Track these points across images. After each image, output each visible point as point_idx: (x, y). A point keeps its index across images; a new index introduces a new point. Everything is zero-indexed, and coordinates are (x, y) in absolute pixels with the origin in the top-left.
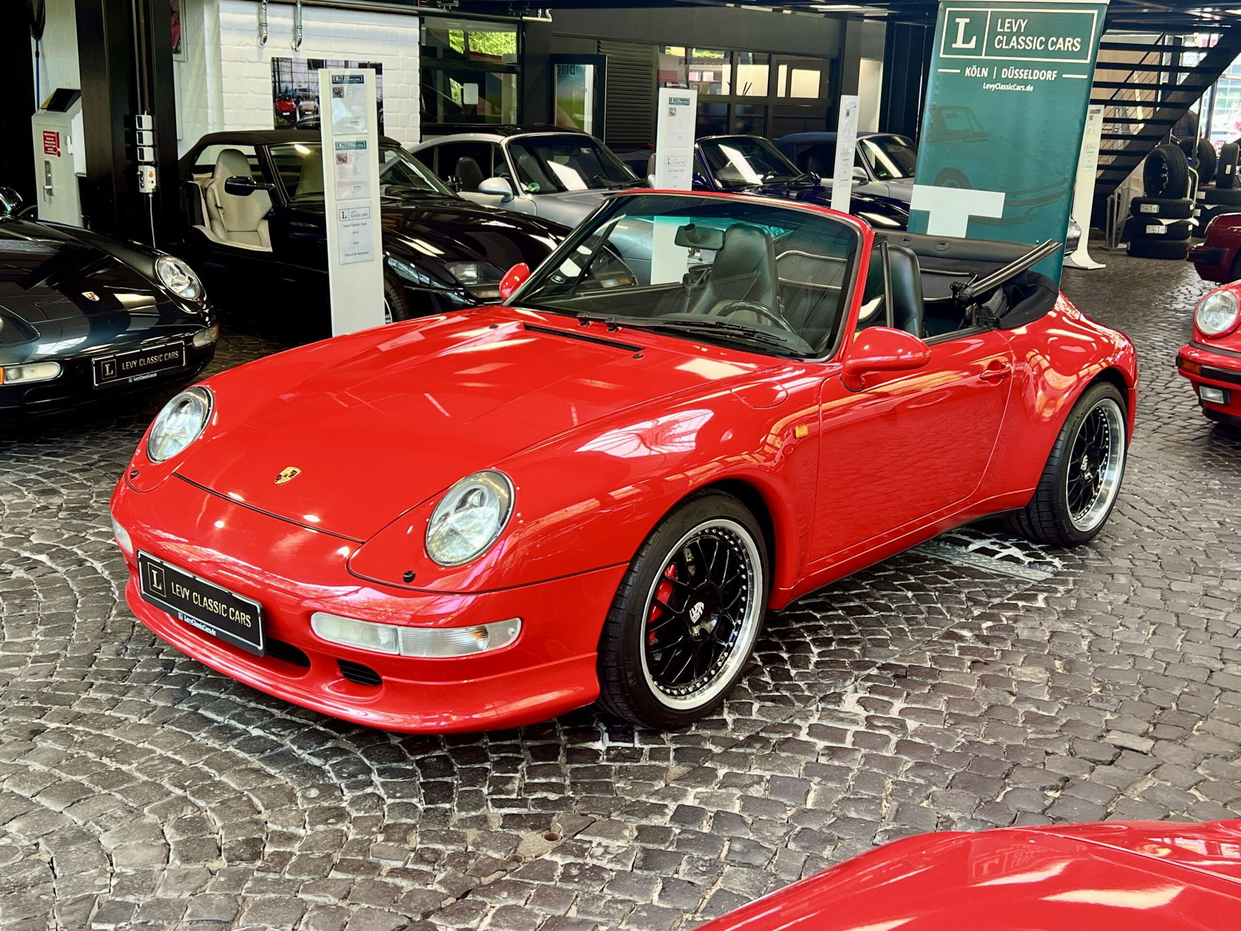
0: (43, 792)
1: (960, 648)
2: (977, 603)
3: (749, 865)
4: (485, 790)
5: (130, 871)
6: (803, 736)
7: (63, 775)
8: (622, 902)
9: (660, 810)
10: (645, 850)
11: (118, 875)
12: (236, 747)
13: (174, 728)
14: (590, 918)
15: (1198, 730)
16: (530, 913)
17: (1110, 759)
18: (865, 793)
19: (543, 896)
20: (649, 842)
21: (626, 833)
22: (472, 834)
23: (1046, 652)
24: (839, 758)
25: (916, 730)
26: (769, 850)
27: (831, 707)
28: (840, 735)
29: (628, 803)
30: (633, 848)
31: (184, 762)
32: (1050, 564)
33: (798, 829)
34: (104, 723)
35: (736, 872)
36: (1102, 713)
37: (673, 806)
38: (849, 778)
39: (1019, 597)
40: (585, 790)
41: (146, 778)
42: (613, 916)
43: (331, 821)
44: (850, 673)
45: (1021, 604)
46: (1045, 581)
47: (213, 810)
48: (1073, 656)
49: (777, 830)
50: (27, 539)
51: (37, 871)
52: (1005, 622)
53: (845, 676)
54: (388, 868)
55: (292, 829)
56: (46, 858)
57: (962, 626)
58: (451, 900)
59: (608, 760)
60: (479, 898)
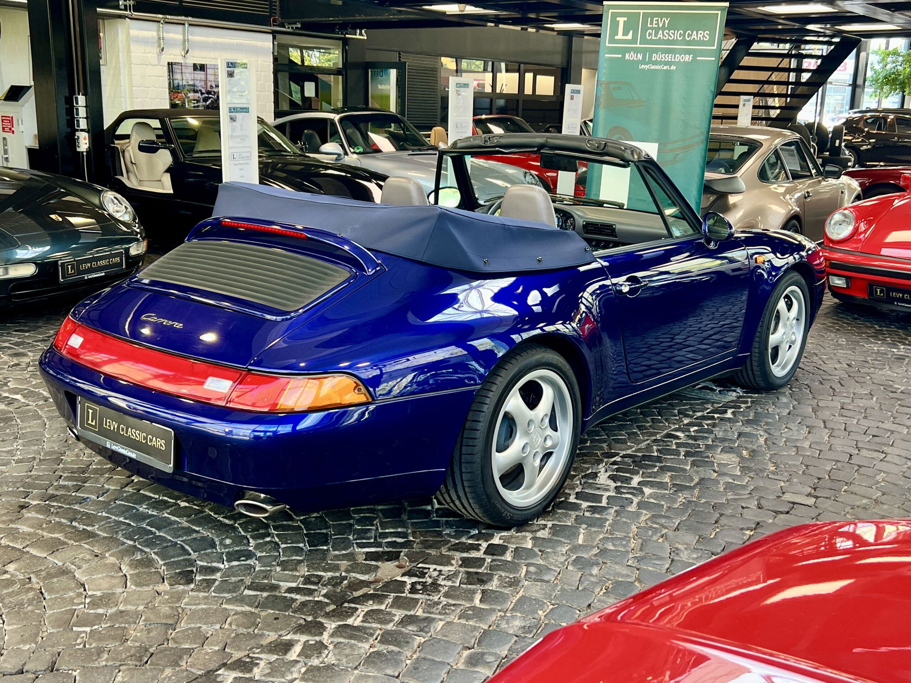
0: (31, 545)
1: (676, 443)
2: (687, 416)
3: (542, 581)
4: (351, 537)
5: (98, 593)
6: (572, 499)
7: (45, 534)
8: (454, 605)
9: (476, 548)
10: (467, 573)
11: (90, 596)
12: (168, 514)
13: (123, 503)
14: (432, 616)
15: (844, 491)
16: (389, 613)
17: (787, 510)
18: (619, 534)
19: (399, 603)
20: (470, 567)
21: (453, 562)
22: (344, 564)
23: (736, 445)
24: (598, 513)
25: (651, 494)
26: (555, 571)
27: (591, 481)
28: (598, 498)
29: (453, 543)
30: (459, 572)
31: (132, 524)
32: (735, 391)
33: (574, 557)
34: (72, 500)
35: (533, 584)
36: (779, 482)
37: (484, 545)
38: (607, 525)
39: (715, 411)
40: (422, 535)
41: (105, 535)
42: (449, 614)
43: (242, 558)
44: (602, 461)
45: (716, 416)
46: (732, 402)
47: (155, 553)
48: (755, 447)
49: (559, 558)
50: (6, 384)
51: (31, 595)
52: (706, 427)
53: (599, 462)
54: (286, 588)
55: (215, 564)
56: (38, 587)
57: (676, 430)
58: (332, 607)
59: (437, 517)
60: (353, 605)
